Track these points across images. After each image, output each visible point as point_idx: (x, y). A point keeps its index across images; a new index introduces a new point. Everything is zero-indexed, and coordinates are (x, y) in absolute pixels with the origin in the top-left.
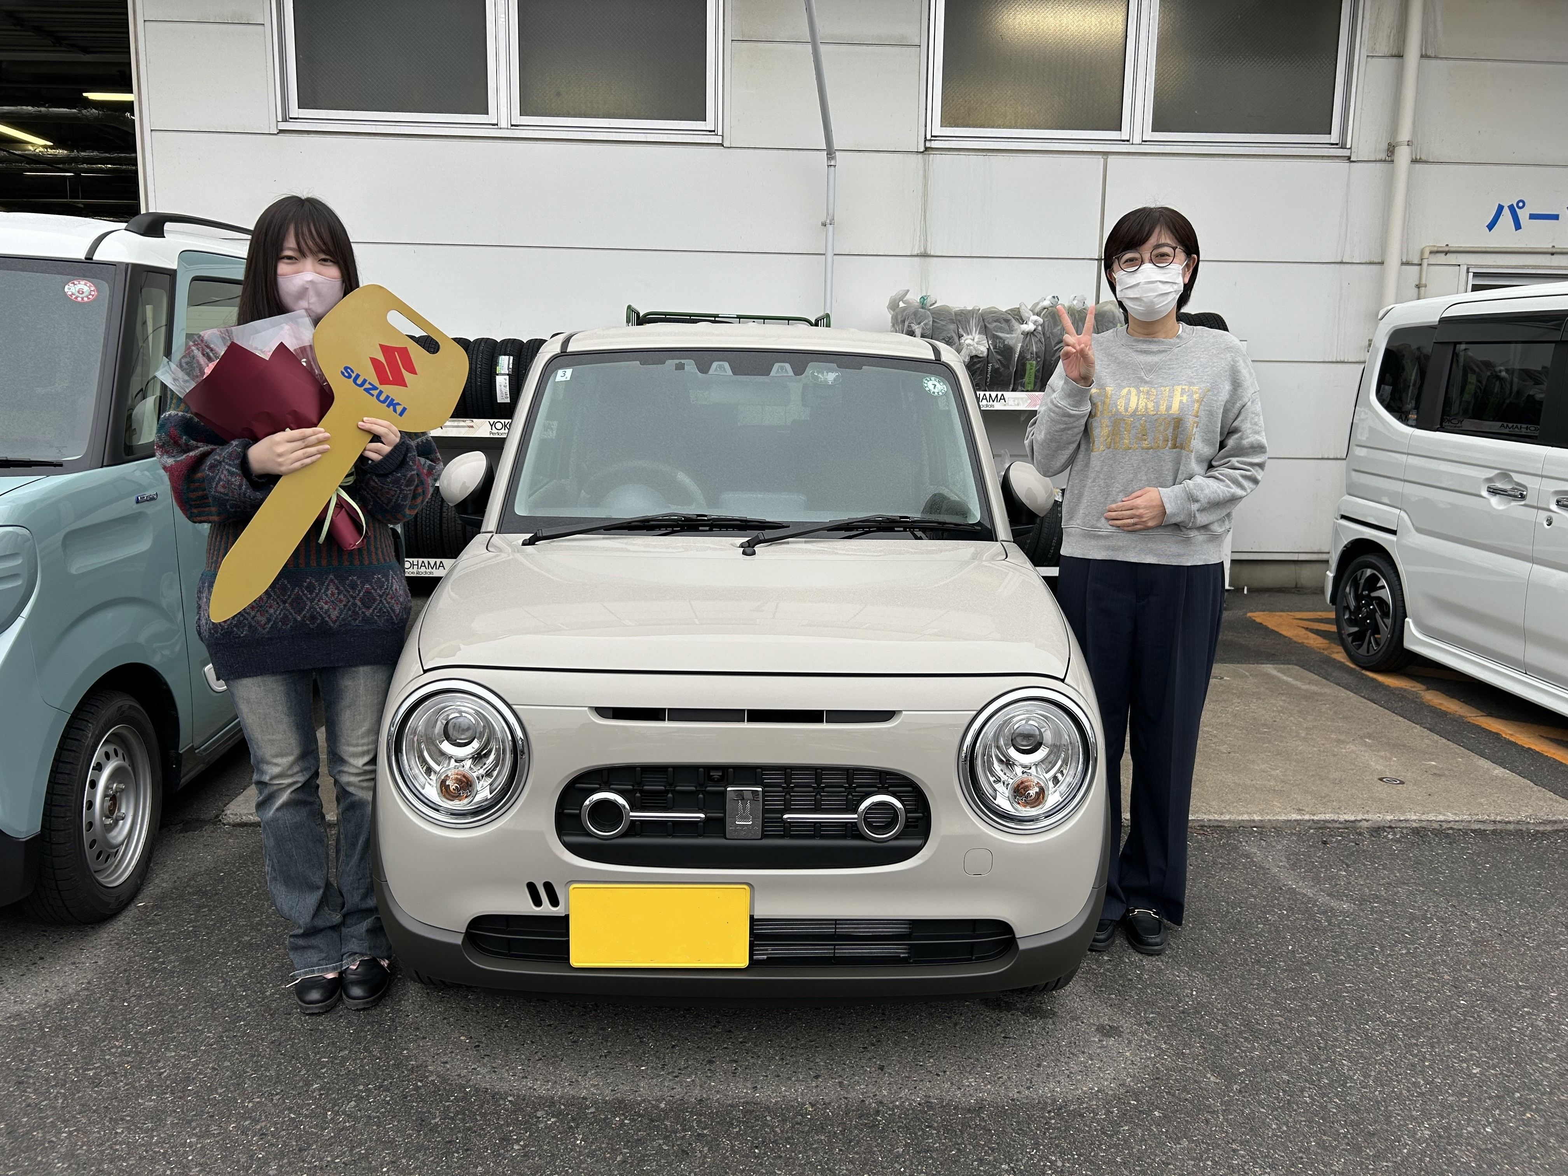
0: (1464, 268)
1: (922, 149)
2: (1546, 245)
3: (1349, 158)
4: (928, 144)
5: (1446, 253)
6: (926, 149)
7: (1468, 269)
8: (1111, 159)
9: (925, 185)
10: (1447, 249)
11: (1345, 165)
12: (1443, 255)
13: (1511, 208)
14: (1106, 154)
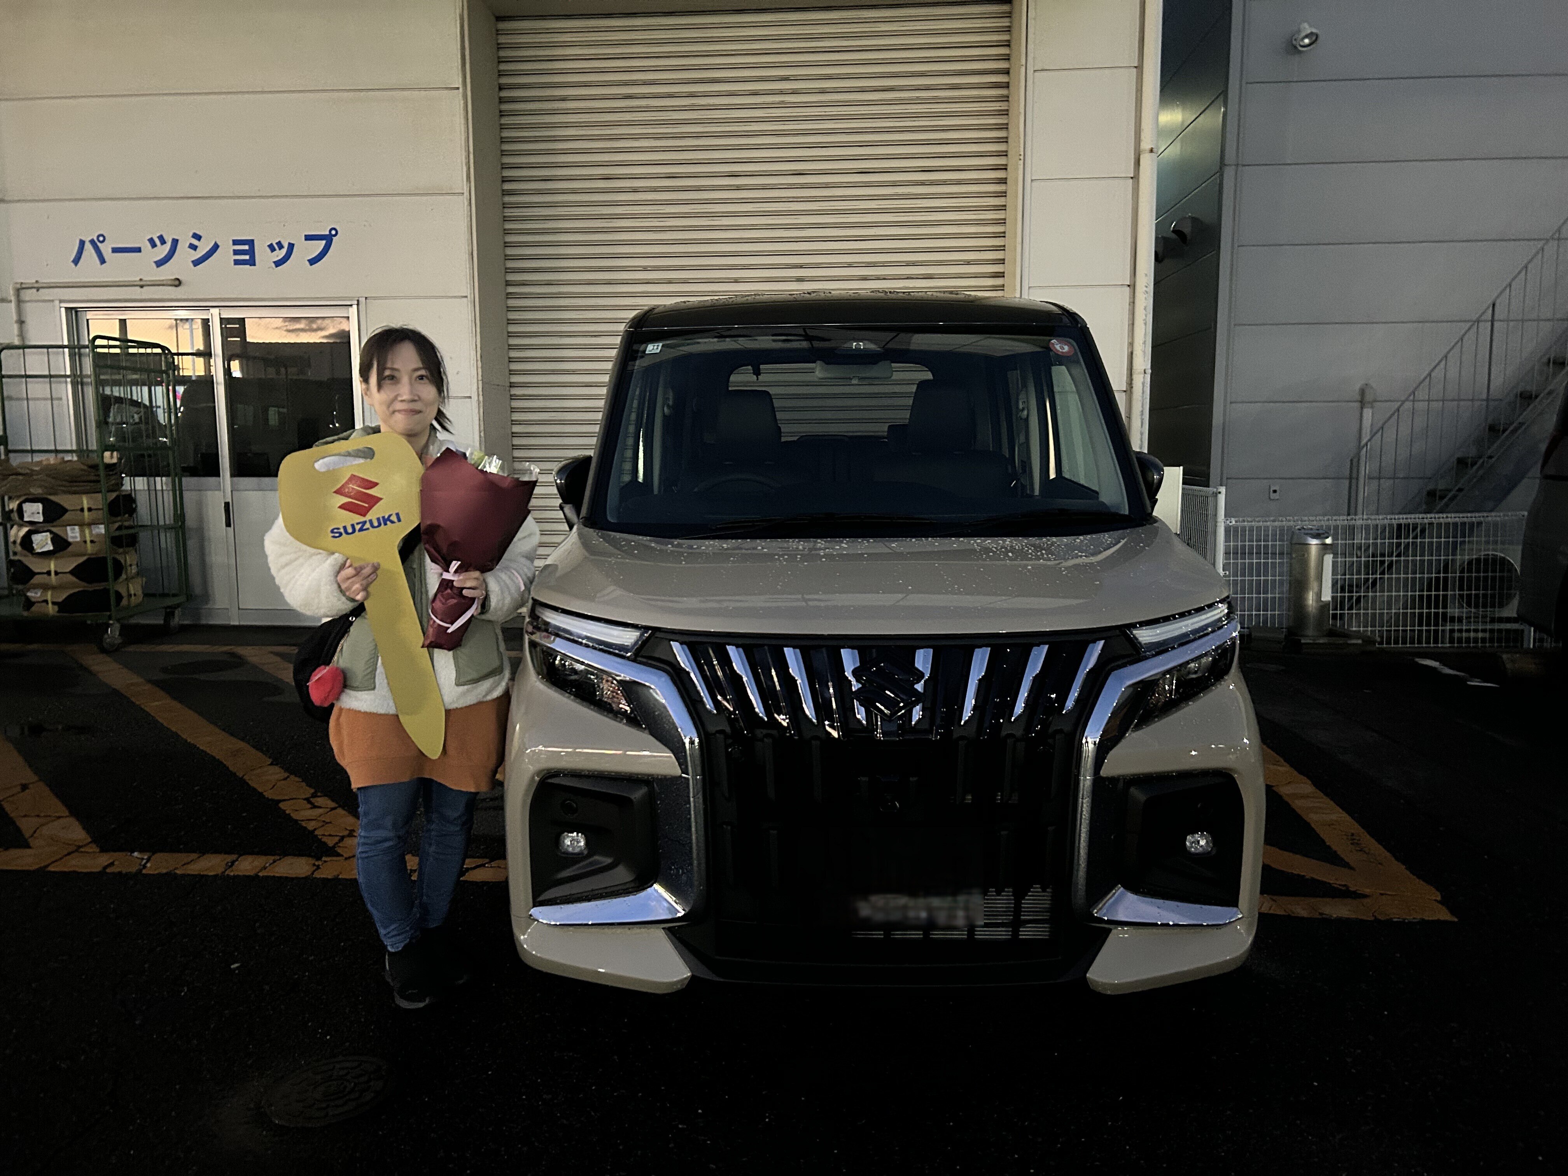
0: (57, 304)
2: (134, 278)
5: (38, 288)
7: (60, 304)
10: (38, 284)
12: (34, 291)
13: (92, 242)
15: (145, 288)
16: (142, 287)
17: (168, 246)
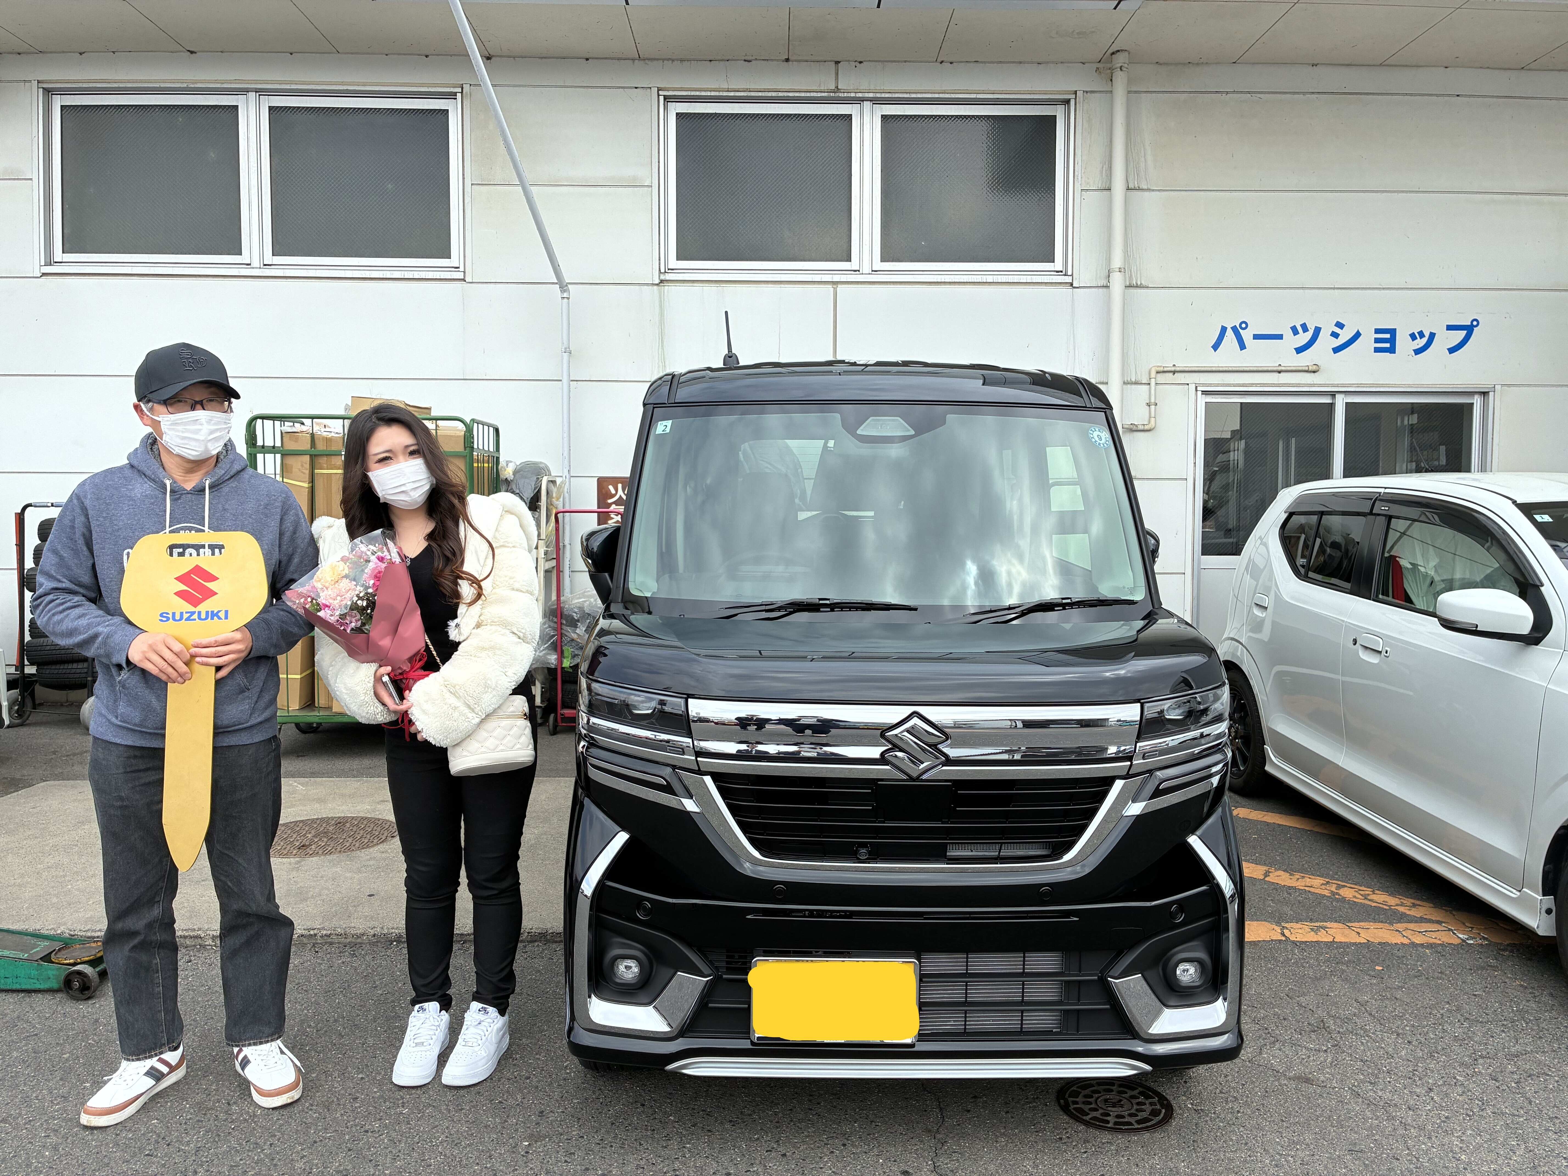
0: (1193, 386)
1: (657, 281)
2: (1272, 364)
3: (1072, 284)
4: (662, 277)
5: (1174, 372)
6: (662, 281)
7: (1196, 387)
8: (840, 288)
9: (662, 314)
10: (1173, 369)
11: (1069, 291)
12: (1171, 374)
13: (1234, 329)
14: (835, 283)
15: (1282, 374)
16: (1279, 372)
17: (1309, 335)
